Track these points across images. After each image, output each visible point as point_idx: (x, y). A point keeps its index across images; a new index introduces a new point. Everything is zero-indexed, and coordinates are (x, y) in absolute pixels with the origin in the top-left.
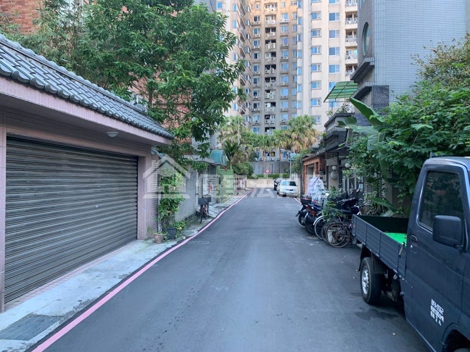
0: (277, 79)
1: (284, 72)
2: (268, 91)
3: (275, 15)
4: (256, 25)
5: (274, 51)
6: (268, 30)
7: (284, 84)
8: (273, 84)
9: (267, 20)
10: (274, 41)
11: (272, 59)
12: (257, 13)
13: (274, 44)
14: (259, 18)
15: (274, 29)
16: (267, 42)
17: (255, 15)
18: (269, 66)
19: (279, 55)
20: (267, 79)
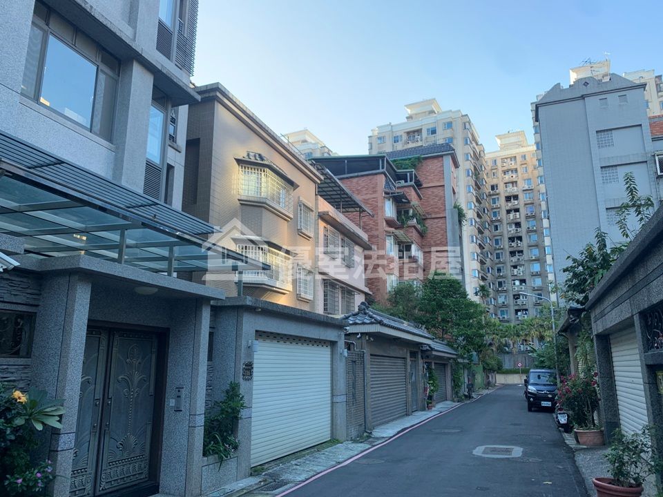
0: (524, 252)
1: (533, 244)
2: (515, 267)
3: (516, 182)
4: (493, 195)
5: (518, 221)
6: (508, 199)
7: (534, 258)
8: (521, 258)
9: (506, 187)
10: (517, 210)
11: (517, 230)
12: (494, 182)
13: (518, 213)
14: (497, 186)
15: (516, 197)
16: (509, 212)
17: (492, 184)
18: (514, 238)
19: (524, 225)
20: (513, 253)
